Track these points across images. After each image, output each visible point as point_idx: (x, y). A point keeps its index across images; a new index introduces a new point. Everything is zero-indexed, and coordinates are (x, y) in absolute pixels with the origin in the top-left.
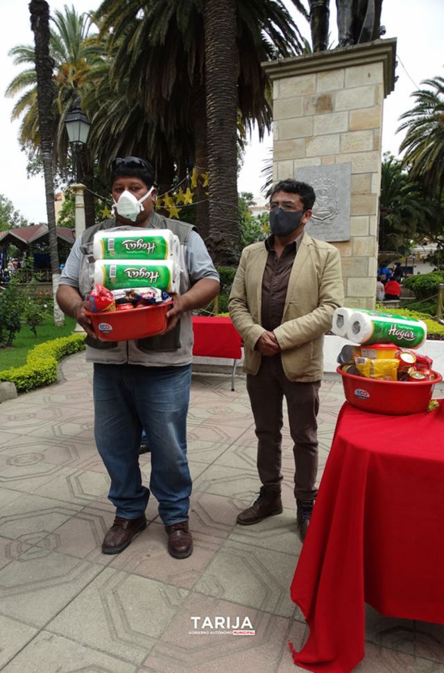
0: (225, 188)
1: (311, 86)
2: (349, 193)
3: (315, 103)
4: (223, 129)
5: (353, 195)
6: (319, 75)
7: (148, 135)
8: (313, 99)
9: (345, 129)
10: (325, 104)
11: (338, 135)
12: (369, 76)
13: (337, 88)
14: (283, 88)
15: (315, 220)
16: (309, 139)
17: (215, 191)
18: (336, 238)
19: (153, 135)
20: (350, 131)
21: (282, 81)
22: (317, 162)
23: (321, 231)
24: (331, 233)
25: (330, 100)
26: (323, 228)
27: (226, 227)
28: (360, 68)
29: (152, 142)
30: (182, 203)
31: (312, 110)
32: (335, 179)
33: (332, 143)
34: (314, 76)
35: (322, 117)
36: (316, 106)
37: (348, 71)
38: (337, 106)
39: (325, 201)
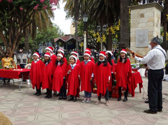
1: (139, 12)
2: (148, 36)
3: (140, 15)
4: (125, 13)
5: (149, 36)
6: (141, 9)
8: (140, 14)
9: (147, 21)
10: (142, 16)
11: (145, 23)
12: (152, 10)
13: (145, 12)
14: (133, 12)
15: (140, 42)
16: (139, 23)
20: (148, 22)
21: (133, 10)
22: (140, 29)
23: (141, 45)
24: (144, 45)
25: (143, 15)
27: (125, 40)
28: (150, 8)
30: (116, 30)
31: (139, 17)
32: (144, 33)
33: (144, 25)
34: (140, 9)
35: (142, 18)
36: (140, 16)
37: (147, 8)
38: (145, 16)
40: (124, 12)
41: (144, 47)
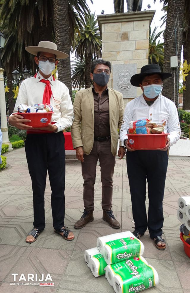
0: (66, 75)
1: (119, 28)
3: (121, 36)
4: (64, 47)
6: (122, 23)
7: (18, 49)
8: (120, 34)
9: (134, 48)
10: (125, 37)
11: (131, 51)
12: (144, 26)
13: (130, 30)
14: (106, 28)
15: (122, 88)
16: (118, 52)
17: (61, 76)
18: (131, 96)
19: (21, 50)
20: (136, 49)
21: (106, 24)
22: (122, 63)
24: (129, 94)
25: (127, 35)
26: (125, 92)
28: (140, 22)
29: (21, 53)
31: (119, 39)
32: (130, 70)
33: (128, 55)
34: (120, 24)
35: (124, 42)
36: (121, 37)
37: (135, 23)
38: (130, 38)
39: (126, 80)
40: (63, 45)
41: (128, 99)
